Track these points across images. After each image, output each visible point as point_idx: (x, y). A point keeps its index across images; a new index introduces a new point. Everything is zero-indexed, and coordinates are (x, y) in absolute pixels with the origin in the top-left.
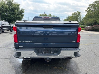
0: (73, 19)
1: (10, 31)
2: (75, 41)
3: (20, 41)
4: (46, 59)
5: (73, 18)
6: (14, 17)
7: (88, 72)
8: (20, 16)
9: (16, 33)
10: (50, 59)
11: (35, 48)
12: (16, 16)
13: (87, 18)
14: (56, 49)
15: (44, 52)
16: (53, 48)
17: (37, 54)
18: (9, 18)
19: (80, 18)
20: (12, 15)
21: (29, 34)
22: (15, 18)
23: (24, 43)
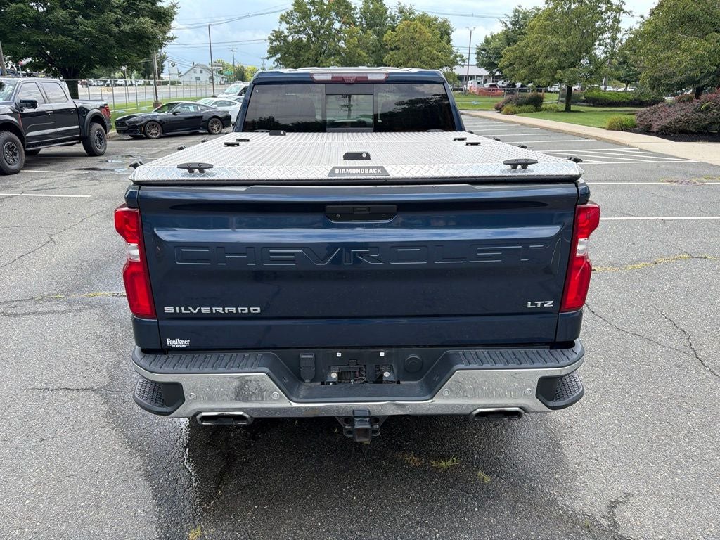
0: (555, 40)
1: (79, 148)
2: (549, 304)
3: (169, 310)
4: (349, 420)
5: (555, 31)
6: (103, 29)
7: (628, 495)
8: (146, 22)
9: (137, 252)
10: (375, 419)
11: (273, 353)
12: (117, 23)
13: (667, 36)
14: (414, 356)
15: (334, 375)
16: (394, 350)
17: (289, 393)
18: (61, 38)
19: (612, 28)
20: (80, 19)
21: (225, 260)
22: (112, 41)
23: (200, 317)
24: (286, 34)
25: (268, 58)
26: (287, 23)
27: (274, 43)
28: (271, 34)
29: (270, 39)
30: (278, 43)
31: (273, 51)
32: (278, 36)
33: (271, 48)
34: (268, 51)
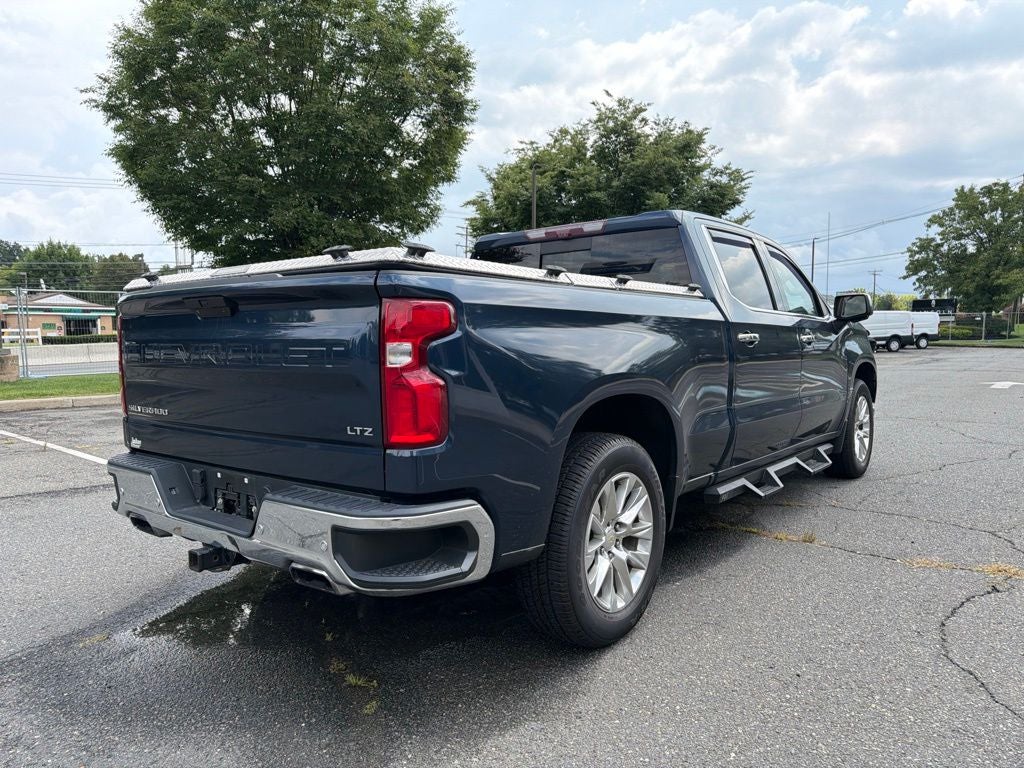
2: (368, 432)
11: (183, 465)
14: (266, 487)
16: (254, 477)
24: (939, 242)
25: (905, 278)
26: (941, 225)
27: (917, 256)
28: (914, 244)
29: (909, 250)
30: (923, 255)
31: (914, 268)
32: (925, 245)
33: (912, 263)
34: (907, 268)
